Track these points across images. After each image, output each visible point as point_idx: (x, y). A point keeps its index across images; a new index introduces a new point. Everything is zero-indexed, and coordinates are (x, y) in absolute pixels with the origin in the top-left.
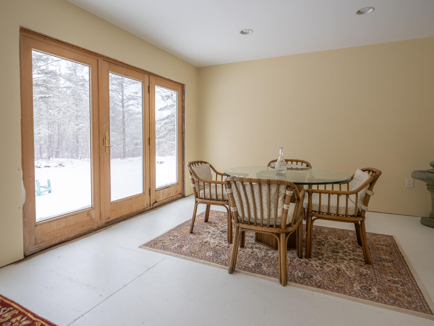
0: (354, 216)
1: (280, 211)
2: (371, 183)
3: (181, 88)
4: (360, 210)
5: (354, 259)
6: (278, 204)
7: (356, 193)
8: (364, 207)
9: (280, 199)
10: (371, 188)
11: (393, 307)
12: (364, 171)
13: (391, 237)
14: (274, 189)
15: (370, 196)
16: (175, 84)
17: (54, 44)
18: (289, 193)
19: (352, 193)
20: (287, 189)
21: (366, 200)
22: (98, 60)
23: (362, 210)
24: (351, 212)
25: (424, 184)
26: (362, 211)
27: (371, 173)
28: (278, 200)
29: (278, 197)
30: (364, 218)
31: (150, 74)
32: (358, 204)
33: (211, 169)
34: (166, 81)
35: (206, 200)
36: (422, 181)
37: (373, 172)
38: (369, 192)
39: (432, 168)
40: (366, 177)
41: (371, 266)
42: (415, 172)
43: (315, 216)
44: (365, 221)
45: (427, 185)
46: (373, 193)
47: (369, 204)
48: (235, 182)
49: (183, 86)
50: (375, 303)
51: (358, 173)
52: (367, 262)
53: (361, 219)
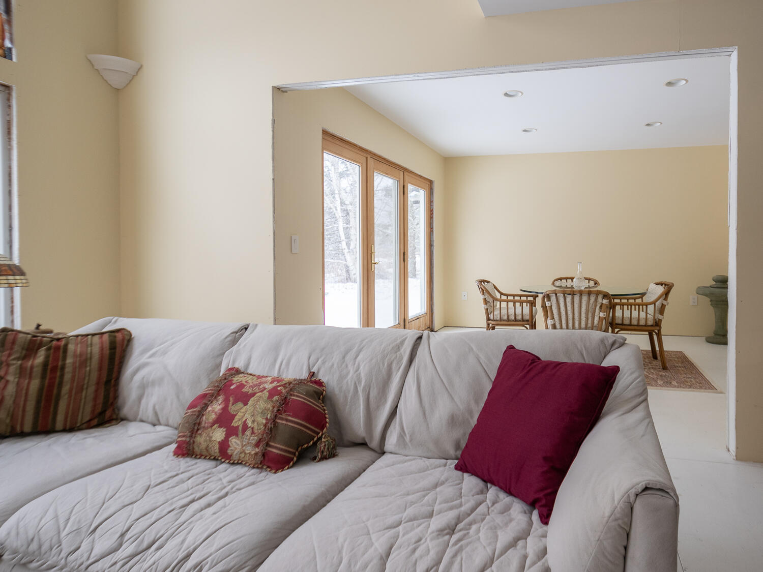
0: (652, 326)
1: (596, 319)
2: (666, 294)
3: (429, 186)
4: (657, 320)
5: (653, 368)
6: (595, 313)
7: (654, 303)
8: (660, 317)
9: (598, 307)
10: (666, 299)
11: (690, 389)
12: (657, 284)
13: (681, 352)
14: (593, 298)
15: (665, 305)
16: (423, 181)
17: (338, 142)
18: (605, 301)
19: (650, 304)
20: (603, 298)
21: (662, 310)
22: (367, 158)
23: (659, 319)
24: (650, 323)
25: (708, 299)
26: (659, 321)
27: (664, 285)
28: (595, 309)
29: (596, 306)
30: (660, 327)
31: (405, 170)
32: (656, 315)
33: (496, 291)
34: (417, 178)
35: (510, 322)
36: (706, 298)
37: (665, 285)
38: (665, 303)
39: (714, 283)
40: (660, 290)
41: (668, 371)
42: (699, 287)
43: (618, 328)
44: (662, 330)
45: (711, 301)
46: (668, 303)
47: (665, 314)
48: (556, 294)
49: (431, 182)
50: (676, 389)
51: (652, 286)
52: (665, 368)
53: (658, 328)
